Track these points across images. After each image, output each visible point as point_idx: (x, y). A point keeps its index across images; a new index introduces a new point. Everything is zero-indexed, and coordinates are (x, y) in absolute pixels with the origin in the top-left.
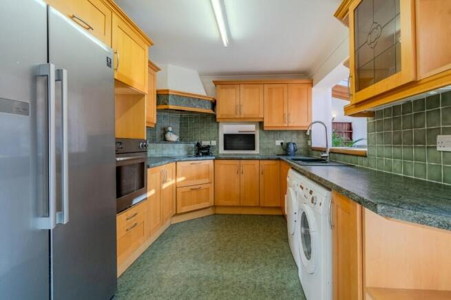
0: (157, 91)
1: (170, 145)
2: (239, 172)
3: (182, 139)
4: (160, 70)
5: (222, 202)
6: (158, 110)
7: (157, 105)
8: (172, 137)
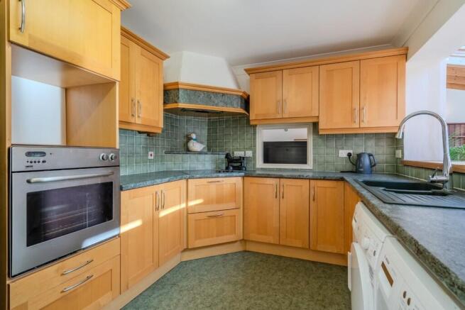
0: (165, 86)
1: (193, 156)
2: (279, 195)
3: (210, 149)
4: (167, 57)
5: (253, 237)
6: (165, 110)
7: (165, 103)
8: (196, 146)
